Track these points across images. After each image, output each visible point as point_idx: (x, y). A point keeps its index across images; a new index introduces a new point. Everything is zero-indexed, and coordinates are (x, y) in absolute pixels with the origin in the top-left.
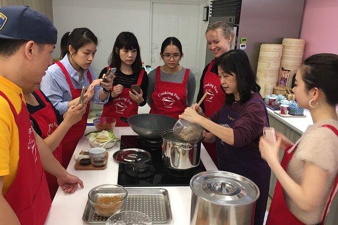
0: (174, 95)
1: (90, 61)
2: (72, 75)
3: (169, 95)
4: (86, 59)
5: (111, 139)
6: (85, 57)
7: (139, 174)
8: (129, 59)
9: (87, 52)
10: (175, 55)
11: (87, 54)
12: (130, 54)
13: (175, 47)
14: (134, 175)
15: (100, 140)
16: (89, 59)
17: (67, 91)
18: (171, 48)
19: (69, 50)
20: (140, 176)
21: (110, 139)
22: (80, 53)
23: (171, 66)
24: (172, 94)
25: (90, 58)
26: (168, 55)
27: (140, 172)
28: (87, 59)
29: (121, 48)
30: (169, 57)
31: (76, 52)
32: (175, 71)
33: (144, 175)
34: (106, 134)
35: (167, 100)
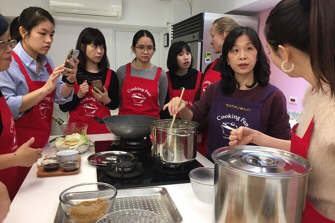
0: (145, 91)
1: (48, 43)
2: (27, 64)
3: (140, 91)
4: (42, 41)
5: (84, 142)
6: (41, 38)
7: (124, 175)
8: (99, 55)
9: (43, 32)
10: (149, 47)
11: (44, 34)
12: (99, 50)
13: (149, 39)
14: (119, 176)
15: (69, 143)
16: (47, 41)
17: (21, 82)
18: (145, 40)
19: (21, 32)
20: (126, 176)
21: (82, 142)
22: (35, 33)
23: (143, 60)
24: (143, 90)
25: (48, 39)
26: (142, 47)
27: (125, 173)
28: (44, 41)
29: (89, 44)
30: (143, 50)
31: (29, 34)
32: (147, 68)
33: (131, 175)
34: (77, 136)
35: (137, 97)
